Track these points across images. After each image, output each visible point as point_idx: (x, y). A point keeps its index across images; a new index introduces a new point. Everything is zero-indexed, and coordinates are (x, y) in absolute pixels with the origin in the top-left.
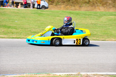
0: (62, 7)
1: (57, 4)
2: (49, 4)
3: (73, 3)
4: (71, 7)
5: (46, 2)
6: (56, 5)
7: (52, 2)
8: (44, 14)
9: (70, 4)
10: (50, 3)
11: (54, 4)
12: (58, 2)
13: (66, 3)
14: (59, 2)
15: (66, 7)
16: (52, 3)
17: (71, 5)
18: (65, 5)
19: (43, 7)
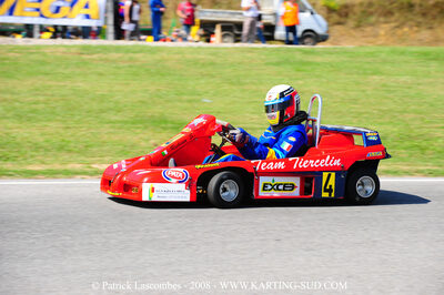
0: (382, 32)
1: (360, 22)
2: (331, 24)
3: (424, 15)
4: (417, 32)
5: (318, 17)
6: (358, 26)
7: (340, 15)
8: (318, 64)
9: (411, 20)
10: (335, 17)
11: (351, 23)
12: (363, 12)
13: (397, 15)
14: (371, 14)
15: (399, 32)
16: (342, 20)
17: (419, 25)
18: (393, 25)
19: (309, 36)
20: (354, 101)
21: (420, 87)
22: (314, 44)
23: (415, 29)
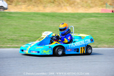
0: (23, 7)
1: (16, 4)
3: (35, 2)
4: (34, 8)
6: (16, 5)
7: (10, 2)
9: (32, 4)
11: (14, 4)
12: (17, 1)
13: (27, 2)
14: (20, 2)
15: (28, 7)
16: (11, 3)
17: (34, 5)
18: (26, 5)
19: (1, 8)
20: (27, 27)
21: (45, 24)
22: (3, 10)
23: (33, 7)
